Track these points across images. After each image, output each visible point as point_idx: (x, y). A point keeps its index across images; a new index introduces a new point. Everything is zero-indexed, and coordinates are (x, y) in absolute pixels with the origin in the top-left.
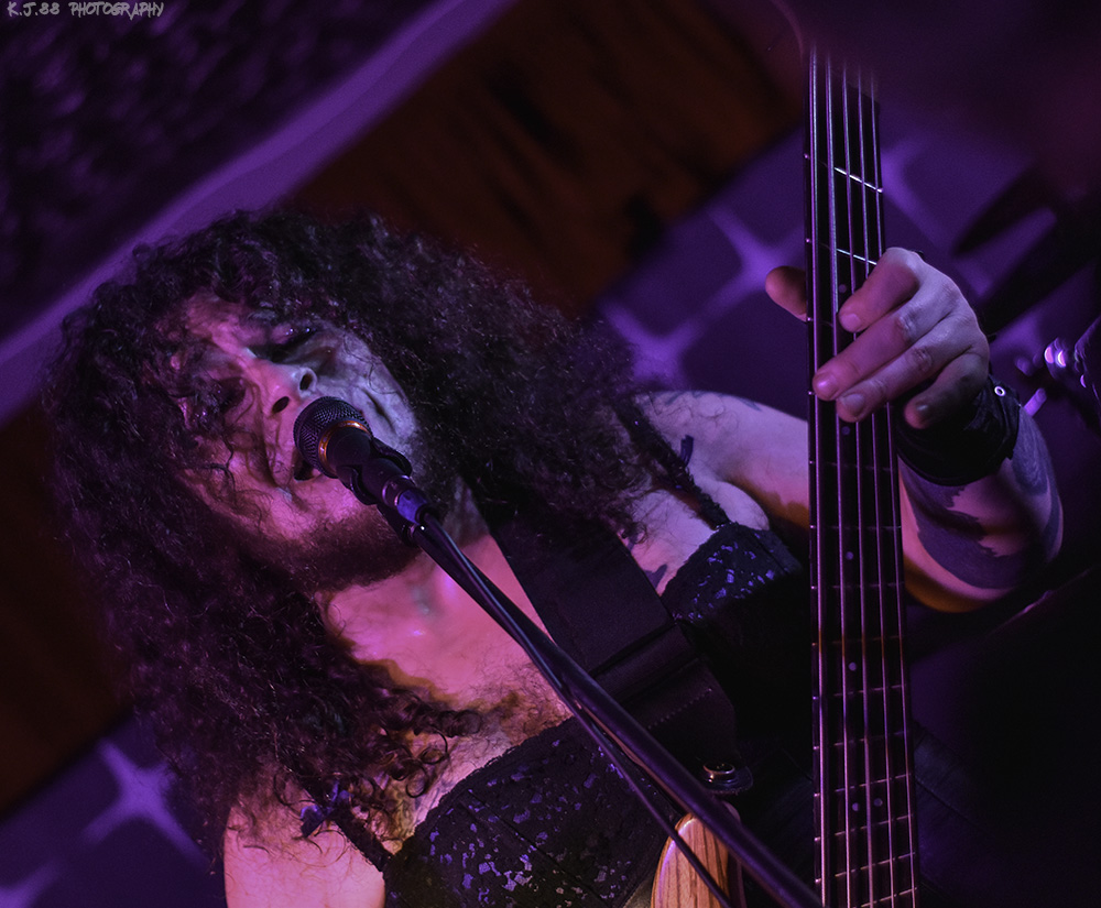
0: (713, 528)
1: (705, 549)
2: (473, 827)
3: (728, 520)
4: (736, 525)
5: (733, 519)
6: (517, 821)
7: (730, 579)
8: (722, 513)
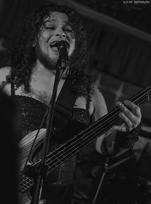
0: (86, 108)
1: (83, 110)
2: (27, 103)
3: (88, 109)
4: (88, 111)
5: (89, 110)
6: (32, 109)
7: (82, 116)
8: (89, 108)
